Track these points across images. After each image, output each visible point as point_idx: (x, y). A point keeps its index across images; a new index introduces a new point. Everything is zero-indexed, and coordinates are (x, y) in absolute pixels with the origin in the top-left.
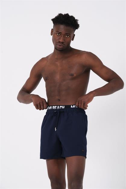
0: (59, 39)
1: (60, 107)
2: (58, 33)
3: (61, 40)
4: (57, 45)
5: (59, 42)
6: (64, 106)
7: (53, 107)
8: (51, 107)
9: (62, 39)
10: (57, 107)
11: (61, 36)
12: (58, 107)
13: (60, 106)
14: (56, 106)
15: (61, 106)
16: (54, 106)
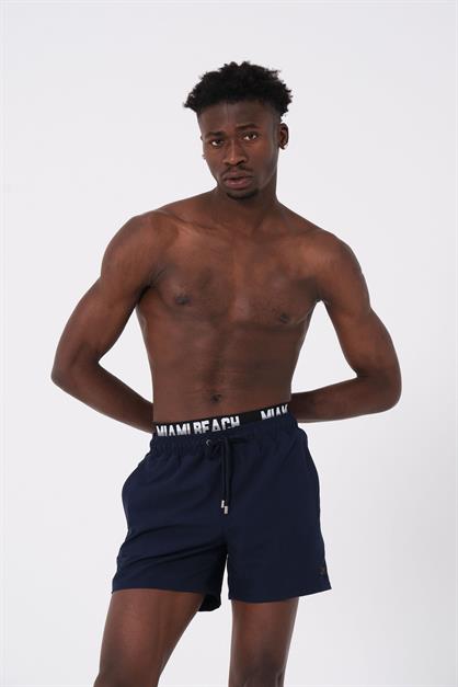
0: (225, 157)
1: (223, 424)
2: (214, 137)
3: (232, 159)
4: (225, 179)
5: (229, 167)
6: (237, 418)
7: (195, 424)
8: (186, 428)
9: (233, 153)
10: (210, 425)
11: (229, 144)
12: (215, 423)
13: (223, 420)
14: (207, 422)
15: (227, 420)
16: (200, 421)
